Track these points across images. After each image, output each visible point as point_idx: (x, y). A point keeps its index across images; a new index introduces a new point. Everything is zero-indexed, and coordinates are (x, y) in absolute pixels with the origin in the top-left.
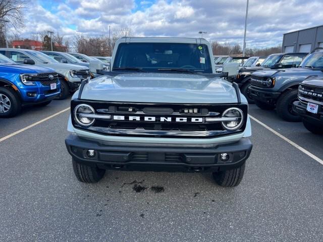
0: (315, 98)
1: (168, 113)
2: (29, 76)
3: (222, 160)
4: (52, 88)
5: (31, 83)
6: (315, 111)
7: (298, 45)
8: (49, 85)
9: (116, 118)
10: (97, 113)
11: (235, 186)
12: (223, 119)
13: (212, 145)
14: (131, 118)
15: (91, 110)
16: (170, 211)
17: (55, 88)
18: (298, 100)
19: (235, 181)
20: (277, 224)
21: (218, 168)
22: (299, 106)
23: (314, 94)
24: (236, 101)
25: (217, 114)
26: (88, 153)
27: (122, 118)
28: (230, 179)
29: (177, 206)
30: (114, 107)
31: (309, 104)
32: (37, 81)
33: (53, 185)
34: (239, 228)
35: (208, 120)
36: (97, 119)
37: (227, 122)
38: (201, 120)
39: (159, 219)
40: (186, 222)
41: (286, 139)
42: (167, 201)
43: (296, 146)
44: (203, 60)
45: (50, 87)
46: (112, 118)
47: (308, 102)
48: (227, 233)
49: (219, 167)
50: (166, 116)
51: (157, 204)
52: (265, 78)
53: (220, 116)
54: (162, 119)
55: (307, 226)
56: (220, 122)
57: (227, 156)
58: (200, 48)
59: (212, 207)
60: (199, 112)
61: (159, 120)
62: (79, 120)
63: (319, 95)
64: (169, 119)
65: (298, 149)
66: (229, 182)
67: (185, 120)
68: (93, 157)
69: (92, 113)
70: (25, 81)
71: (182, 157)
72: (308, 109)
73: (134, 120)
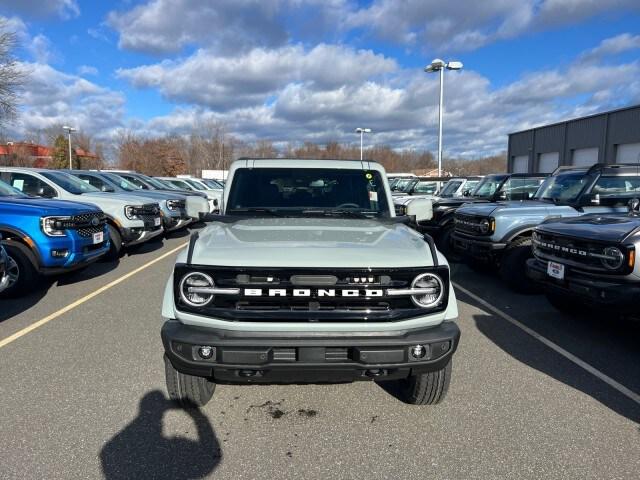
0: (559, 254)
1: (330, 283)
2: (56, 220)
3: (415, 356)
4: (96, 242)
5: (59, 233)
6: (561, 275)
7: (536, 155)
8: (91, 236)
9: (248, 292)
10: (218, 285)
11: (436, 403)
12: (412, 291)
13: (399, 333)
14: (272, 293)
15: (207, 281)
16: (334, 445)
17: (101, 240)
18: (533, 257)
19: (437, 395)
20: (506, 457)
21: (408, 369)
22: (536, 267)
23: (557, 247)
24: (430, 263)
25: (405, 283)
26: (200, 351)
27: (258, 292)
28: (428, 392)
29: (344, 438)
30: (245, 276)
31: (550, 263)
32: (69, 228)
33: (127, 413)
34: (447, 465)
35: (392, 292)
36: (217, 296)
37: (420, 296)
38: (380, 293)
39: (318, 458)
40: (362, 461)
41: (518, 324)
42: (327, 430)
43: (535, 335)
44: (374, 196)
45: (92, 240)
46: (242, 292)
47: (548, 260)
48: (428, 474)
49: (411, 368)
50: (327, 288)
51: (311, 436)
52: (479, 218)
53: (408, 286)
54: (321, 293)
55: (551, 459)
56: (408, 297)
57: (423, 350)
58: (369, 176)
59: (402, 436)
60: (376, 280)
61: (317, 295)
62: (187, 297)
63: (563, 249)
64: (332, 293)
65: (539, 341)
66: (427, 397)
67: (356, 293)
68: (208, 357)
69: (209, 286)
70: (50, 230)
71: (353, 353)
72: (550, 271)
73: (277, 295)
